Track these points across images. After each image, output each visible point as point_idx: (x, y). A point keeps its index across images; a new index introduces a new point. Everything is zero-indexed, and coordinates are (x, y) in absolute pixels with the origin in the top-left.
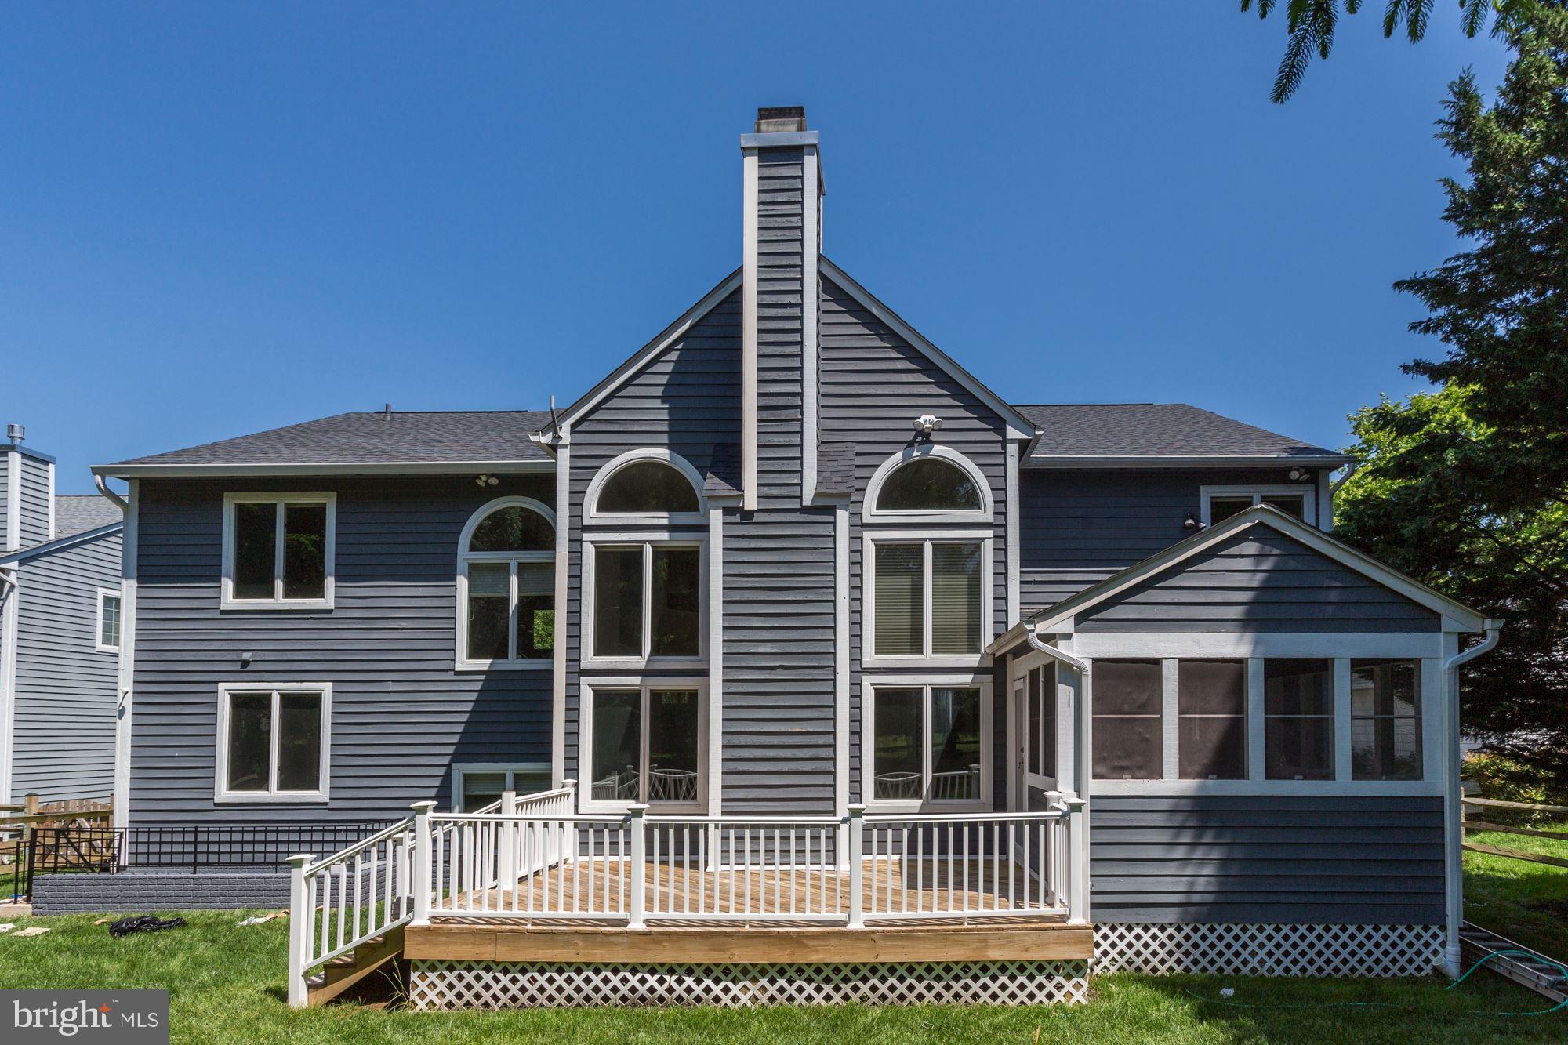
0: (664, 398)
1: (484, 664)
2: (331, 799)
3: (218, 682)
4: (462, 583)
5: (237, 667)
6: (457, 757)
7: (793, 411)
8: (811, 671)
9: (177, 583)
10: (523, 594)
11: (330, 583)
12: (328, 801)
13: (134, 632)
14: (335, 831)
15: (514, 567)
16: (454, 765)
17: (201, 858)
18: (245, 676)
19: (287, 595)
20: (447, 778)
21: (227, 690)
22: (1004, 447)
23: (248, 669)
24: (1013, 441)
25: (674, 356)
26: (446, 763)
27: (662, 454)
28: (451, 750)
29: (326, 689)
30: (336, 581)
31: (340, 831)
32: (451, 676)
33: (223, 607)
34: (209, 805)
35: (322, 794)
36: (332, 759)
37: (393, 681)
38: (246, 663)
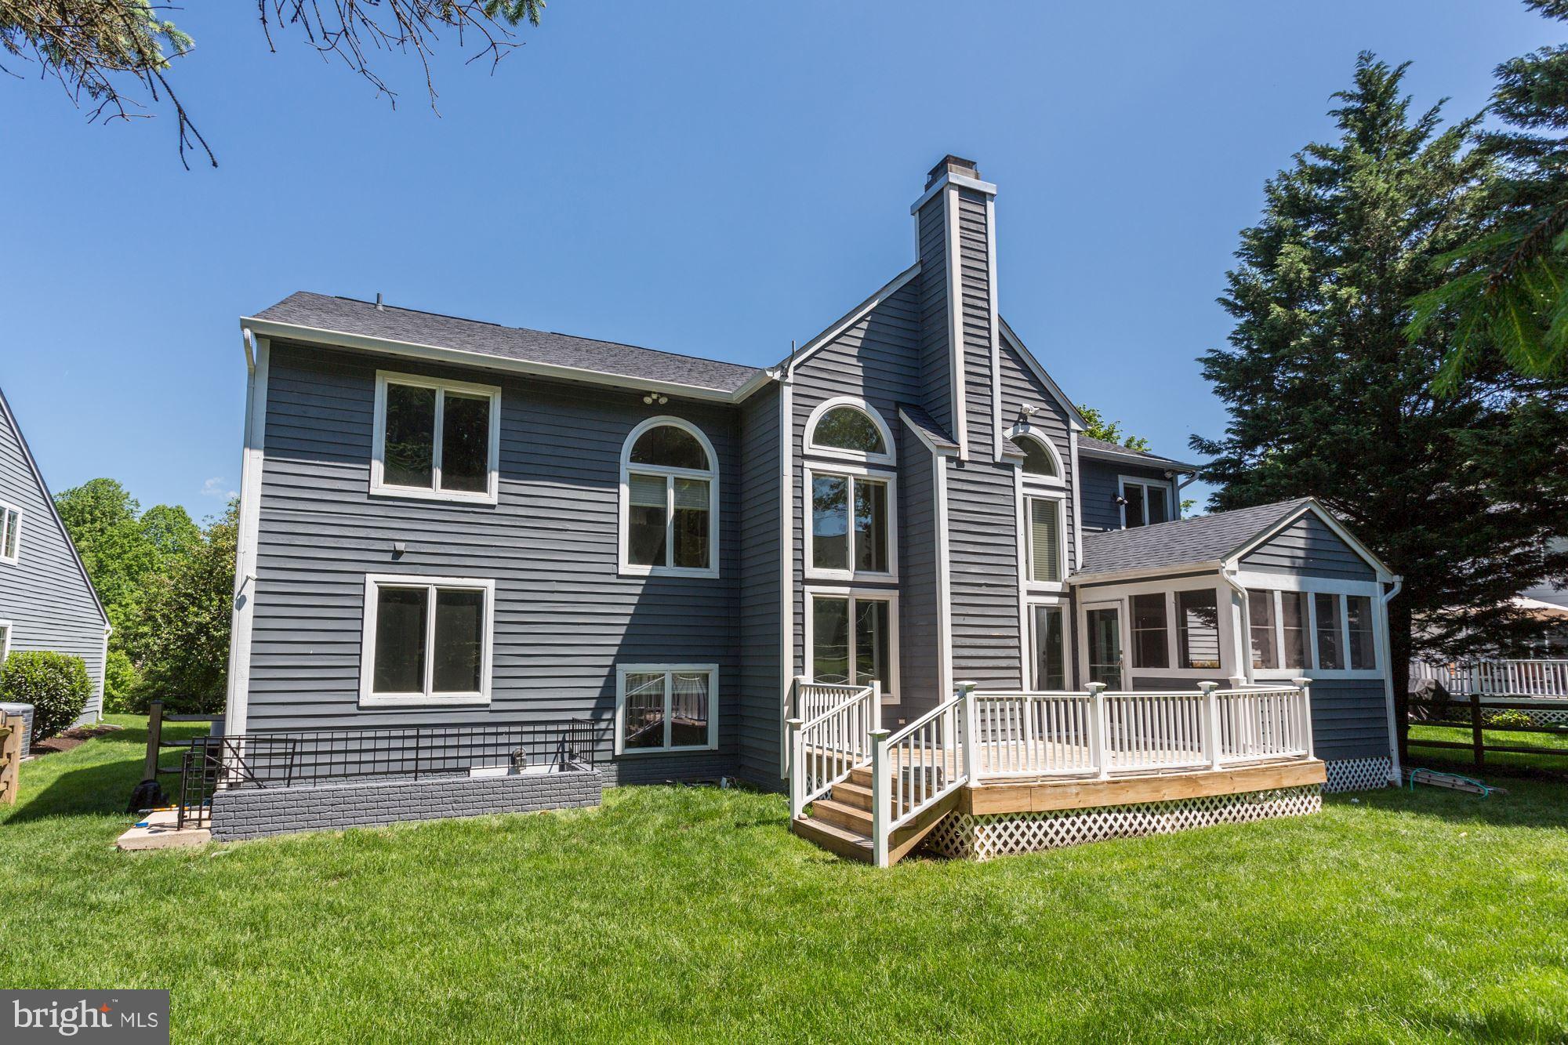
0: (859, 358)
1: (645, 570)
2: (493, 700)
3: (365, 573)
4: (625, 490)
5: (388, 558)
6: (621, 658)
7: (985, 388)
8: (1003, 589)
9: (316, 460)
10: (679, 507)
11: (494, 478)
12: (490, 702)
13: (258, 510)
14: (497, 734)
15: (670, 482)
16: (619, 666)
17: (423, 765)
18: (397, 569)
19: (444, 486)
20: (611, 678)
21: (376, 582)
22: (1068, 434)
23: (400, 561)
24: (1074, 431)
25: (864, 325)
26: (610, 663)
27: (860, 403)
28: (614, 651)
29: (489, 587)
30: (500, 476)
31: (501, 734)
32: (613, 579)
33: (373, 492)
34: (353, 709)
35: (484, 696)
36: (494, 659)
37: (557, 581)
38: (397, 554)
